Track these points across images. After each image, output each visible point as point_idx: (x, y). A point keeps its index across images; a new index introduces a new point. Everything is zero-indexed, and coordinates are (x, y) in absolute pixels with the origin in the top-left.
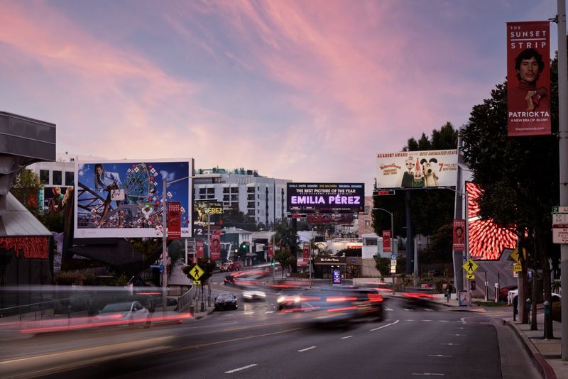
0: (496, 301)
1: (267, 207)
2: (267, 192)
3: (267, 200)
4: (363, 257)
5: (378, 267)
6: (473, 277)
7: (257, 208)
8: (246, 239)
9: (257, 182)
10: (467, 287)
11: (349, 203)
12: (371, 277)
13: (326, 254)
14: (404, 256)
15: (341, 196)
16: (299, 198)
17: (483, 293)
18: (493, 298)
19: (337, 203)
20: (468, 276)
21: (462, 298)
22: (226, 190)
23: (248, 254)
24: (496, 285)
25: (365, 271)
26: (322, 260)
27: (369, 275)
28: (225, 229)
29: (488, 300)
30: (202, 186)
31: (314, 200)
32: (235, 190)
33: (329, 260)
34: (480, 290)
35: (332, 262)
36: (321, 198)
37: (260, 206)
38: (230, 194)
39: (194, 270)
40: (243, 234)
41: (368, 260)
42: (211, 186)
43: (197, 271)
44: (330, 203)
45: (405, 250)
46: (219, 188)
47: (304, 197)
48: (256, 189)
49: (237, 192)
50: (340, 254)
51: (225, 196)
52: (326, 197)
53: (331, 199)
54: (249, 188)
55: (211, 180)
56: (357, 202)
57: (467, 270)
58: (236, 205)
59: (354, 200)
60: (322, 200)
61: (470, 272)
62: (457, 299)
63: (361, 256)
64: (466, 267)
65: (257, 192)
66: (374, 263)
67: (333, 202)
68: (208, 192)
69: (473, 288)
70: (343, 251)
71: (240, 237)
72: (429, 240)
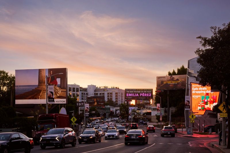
0: (203, 132)
1: (122, 99)
2: (122, 94)
3: (122, 97)
4: (152, 115)
5: (157, 119)
6: (194, 122)
7: (118, 99)
8: (113, 109)
9: (119, 91)
10: (191, 126)
11: (147, 96)
12: (154, 122)
13: (139, 114)
14: (167, 115)
15: (144, 93)
16: (129, 94)
17: (197, 128)
18: (202, 131)
19: (143, 96)
20: (191, 121)
21: (188, 131)
22: (108, 94)
23: (113, 115)
24: (203, 125)
25: (153, 120)
26: (137, 116)
27: (153, 121)
28: (106, 106)
29: (199, 131)
30: (100, 92)
31: (135, 95)
32: (111, 94)
33: (140, 116)
34: (196, 127)
35: (141, 117)
36: (137, 94)
37: (120, 99)
38: (110, 95)
39: (73, 118)
40: (112, 108)
41: (153, 116)
42: (103, 92)
43: (74, 119)
44: (140, 96)
45: (167, 112)
46: (106, 93)
47: (131, 94)
48: (118, 93)
49: (112, 94)
50: (144, 114)
51: (108, 95)
52: (139, 94)
53: (141, 94)
54: (116, 93)
55: (103, 90)
56: (150, 96)
57: (191, 118)
58: (111, 99)
59: (149, 95)
60: (137, 95)
61: (192, 119)
62: (186, 131)
63: (151, 115)
64: (190, 117)
65: (118, 94)
66: (156, 117)
67: (142, 96)
68: (102, 94)
69: (193, 126)
70: (145, 113)
71: (111, 109)
72: (176, 109)
